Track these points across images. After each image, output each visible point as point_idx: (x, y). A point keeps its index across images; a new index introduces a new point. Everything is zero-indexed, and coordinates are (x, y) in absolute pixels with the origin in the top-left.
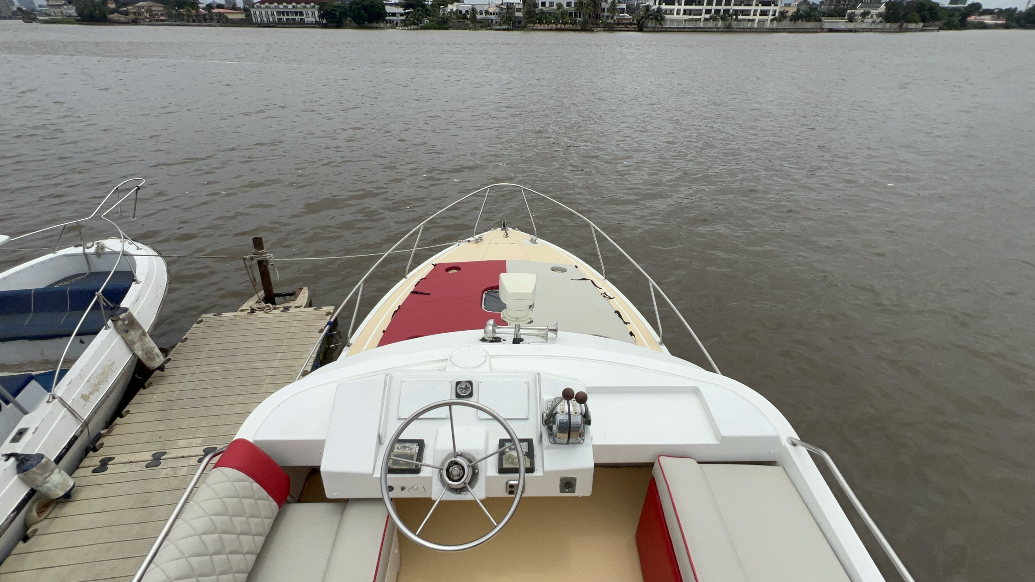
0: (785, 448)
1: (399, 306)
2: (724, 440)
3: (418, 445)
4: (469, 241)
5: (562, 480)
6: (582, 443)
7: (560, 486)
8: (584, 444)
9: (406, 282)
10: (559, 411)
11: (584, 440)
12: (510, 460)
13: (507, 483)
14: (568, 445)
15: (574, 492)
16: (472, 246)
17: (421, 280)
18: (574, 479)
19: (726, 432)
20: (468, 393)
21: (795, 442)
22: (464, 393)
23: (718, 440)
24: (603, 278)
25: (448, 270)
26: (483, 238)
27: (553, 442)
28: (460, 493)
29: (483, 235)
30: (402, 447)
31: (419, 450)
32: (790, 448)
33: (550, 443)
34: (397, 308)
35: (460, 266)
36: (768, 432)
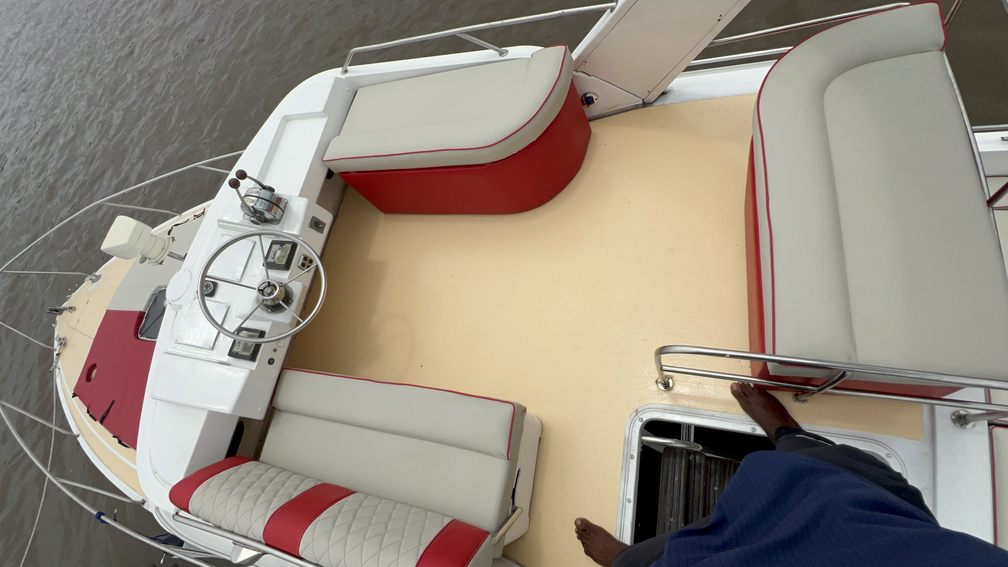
0: (347, 78)
1: (114, 437)
2: (327, 111)
3: (242, 331)
4: (58, 355)
5: (311, 226)
6: (287, 201)
7: (316, 230)
8: (289, 201)
9: (83, 436)
10: (252, 204)
11: (285, 199)
12: (281, 259)
13: (299, 267)
14: (285, 212)
15: (325, 224)
16: (67, 352)
17: (88, 412)
18: (313, 218)
19: (320, 107)
20: (213, 286)
21: (344, 70)
22: (211, 289)
23: (325, 117)
24: (178, 217)
25: (88, 379)
26: (62, 336)
27: (278, 222)
28: (293, 301)
29: (58, 336)
30: (239, 346)
31: (246, 331)
32: (347, 75)
33: (278, 225)
34: (116, 440)
35: (91, 364)
36: (331, 82)
